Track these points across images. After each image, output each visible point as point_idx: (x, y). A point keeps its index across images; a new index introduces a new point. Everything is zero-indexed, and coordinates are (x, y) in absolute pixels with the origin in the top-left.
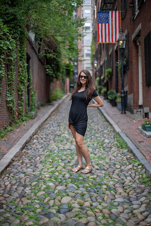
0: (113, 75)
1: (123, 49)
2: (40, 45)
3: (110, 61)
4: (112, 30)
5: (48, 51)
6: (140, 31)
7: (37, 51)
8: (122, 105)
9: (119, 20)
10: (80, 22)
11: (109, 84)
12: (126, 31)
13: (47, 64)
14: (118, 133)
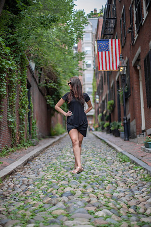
0: (115, 107)
1: (124, 75)
2: (40, 74)
3: (112, 93)
4: (112, 58)
5: (48, 81)
6: (139, 55)
7: (38, 81)
8: (125, 133)
9: (119, 48)
10: (81, 56)
11: (112, 118)
12: (127, 58)
13: (47, 95)
14: (121, 152)
